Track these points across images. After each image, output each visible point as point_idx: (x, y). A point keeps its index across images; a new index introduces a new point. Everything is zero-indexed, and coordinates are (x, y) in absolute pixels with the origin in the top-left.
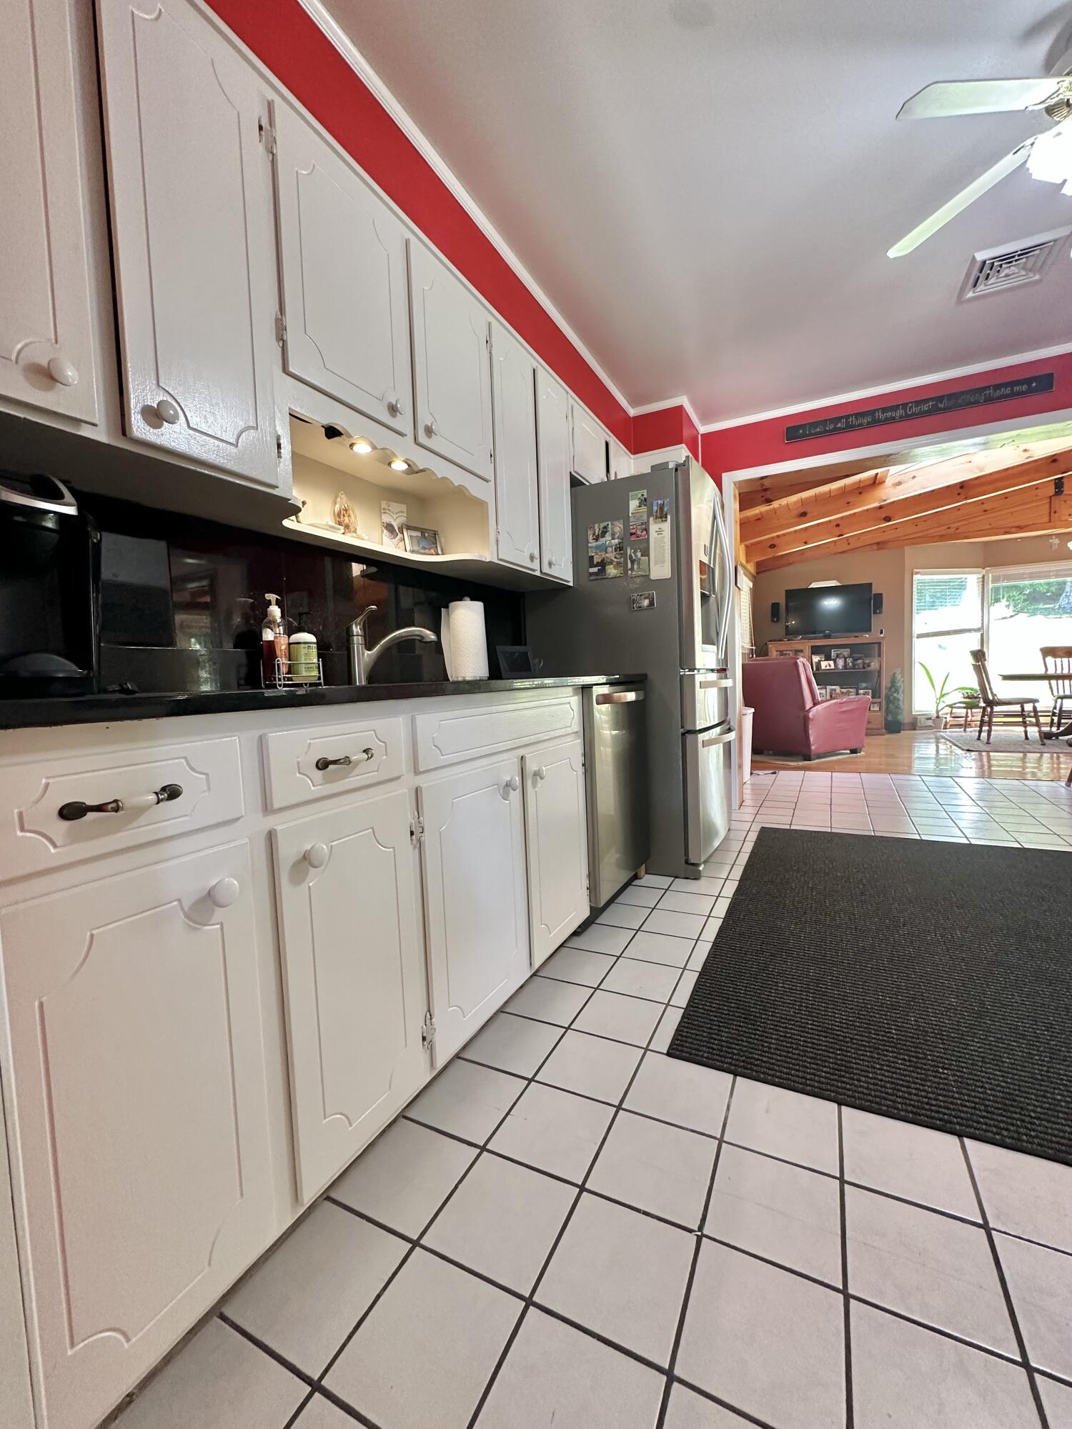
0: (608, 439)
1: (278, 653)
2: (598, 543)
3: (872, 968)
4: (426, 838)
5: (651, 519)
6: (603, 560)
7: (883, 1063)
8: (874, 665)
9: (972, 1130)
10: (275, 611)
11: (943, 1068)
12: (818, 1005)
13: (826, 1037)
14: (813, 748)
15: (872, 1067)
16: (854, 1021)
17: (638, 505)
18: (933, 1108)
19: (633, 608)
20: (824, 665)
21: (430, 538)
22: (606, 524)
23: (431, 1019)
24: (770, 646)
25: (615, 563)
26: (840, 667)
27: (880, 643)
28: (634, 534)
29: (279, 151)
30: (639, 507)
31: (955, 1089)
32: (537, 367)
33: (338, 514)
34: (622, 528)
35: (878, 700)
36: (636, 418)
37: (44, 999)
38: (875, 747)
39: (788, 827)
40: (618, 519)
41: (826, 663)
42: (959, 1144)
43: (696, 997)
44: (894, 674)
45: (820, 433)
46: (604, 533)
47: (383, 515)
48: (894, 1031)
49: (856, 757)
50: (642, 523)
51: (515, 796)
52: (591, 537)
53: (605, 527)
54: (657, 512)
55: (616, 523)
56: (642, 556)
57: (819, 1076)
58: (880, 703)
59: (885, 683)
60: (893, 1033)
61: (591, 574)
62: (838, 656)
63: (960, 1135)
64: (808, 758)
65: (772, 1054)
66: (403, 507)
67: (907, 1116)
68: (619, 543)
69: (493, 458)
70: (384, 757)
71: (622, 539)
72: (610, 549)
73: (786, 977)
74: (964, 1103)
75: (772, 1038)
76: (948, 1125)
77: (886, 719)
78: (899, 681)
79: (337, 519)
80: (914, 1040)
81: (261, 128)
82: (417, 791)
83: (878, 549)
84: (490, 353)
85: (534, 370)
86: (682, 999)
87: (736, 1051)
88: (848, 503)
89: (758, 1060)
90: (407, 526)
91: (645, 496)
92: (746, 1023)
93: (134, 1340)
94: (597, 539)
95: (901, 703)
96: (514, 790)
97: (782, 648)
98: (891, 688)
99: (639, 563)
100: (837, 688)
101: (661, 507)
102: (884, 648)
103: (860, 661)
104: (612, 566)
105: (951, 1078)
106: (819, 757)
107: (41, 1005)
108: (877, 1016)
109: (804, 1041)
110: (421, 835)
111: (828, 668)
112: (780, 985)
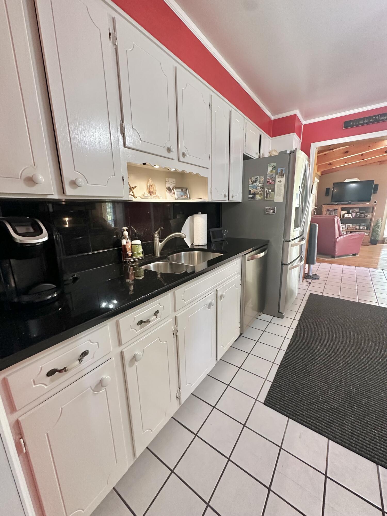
0: (261, 133)
1: (128, 249)
2: (253, 185)
3: (349, 373)
4: (179, 334)
5: (277, 176)
6: (254, 192)
7: (349, 422)
8: (369, 216)
9: (383, 463)
10: (126, 233)
11: (374, 429)
12: (325, 389)
13: (326, 405)
14: (336, 253)
15: (344, 424)
16: (339, 399)
17: (271, 170)
18: (368, 449)
19: (266, 213)
20: (346, 215)
21: (184, 190)
22: (257, 177)
23: (180, 390)
24: (323, 207)
25: (259, 194)
26: (354, 216)
27: (373, 208)
28: (269, 182)
29: (119, 43)
30: (272, 170)
31: (378, 441)
32: (231, 110)
33: (149, 188)
34: (264, 179)
35: (369, 231)
36: (275, 121)
37: (48, 432)
38: (364, 250)
39: (321, 294)
40: (262, 175)
41: (348, 214)
42: (376, 468)
43: (277, 378)
44: (378, 220)
45: (361, 124)
46: (256, 181)
47: (166, 184)
48: (355, 407)
49: (354, 257)
50: (273, 178)
51: (213, 308)
52: (250, 182)
53: (257, 178)
54: (279, 173)
55: (262, 177)
56: (271, 192)
57: (322, 424)
58: (369, 232)
59: (373, 223)
60: (355, 408)
61: (250, 198)
62: (353, 212)
63: (377, 464)
64: (333, 257)
65: (304, 410)
66: (174, 180)
67: (356, 450)
68: (262, 186)
69: (210, 158)
70: (163, 311)
71: (263, 184)
72: (258, 188)
73: (313, 373)
74: (381, 449)
75: (305, 403)
76: (373, 458)
77: (371, 239)
78: (380, 223)
79: (149, 190)
80: (363, 413)
81: (110, 34)
82: (176, 318)
83: (380, 164)
84: (211, 110)
85: (230, 111)
86: (271, 378)
87: (290, 407)
88: (369, 147)
89: (298, 412)
90: (176, 187)
91: (275, 166)
92: (296, 394)
93: (85, 510)
94: (253, 183)
95: (379, 233)
96: (213, 306)
97: (329, 208)
98: (375, 226)
99: (270, 194)
100: (351, 225)
101: (282, 171)
102: (375, 210)
103: (363, 214)
104: (258, 195)
105: (377, 435)
106: (338, 257)
107: (47, 434)
108: (349, 398)
109: (317, 406)
110: (177, 333)
111: (348, 216)
112: (311, 377)
